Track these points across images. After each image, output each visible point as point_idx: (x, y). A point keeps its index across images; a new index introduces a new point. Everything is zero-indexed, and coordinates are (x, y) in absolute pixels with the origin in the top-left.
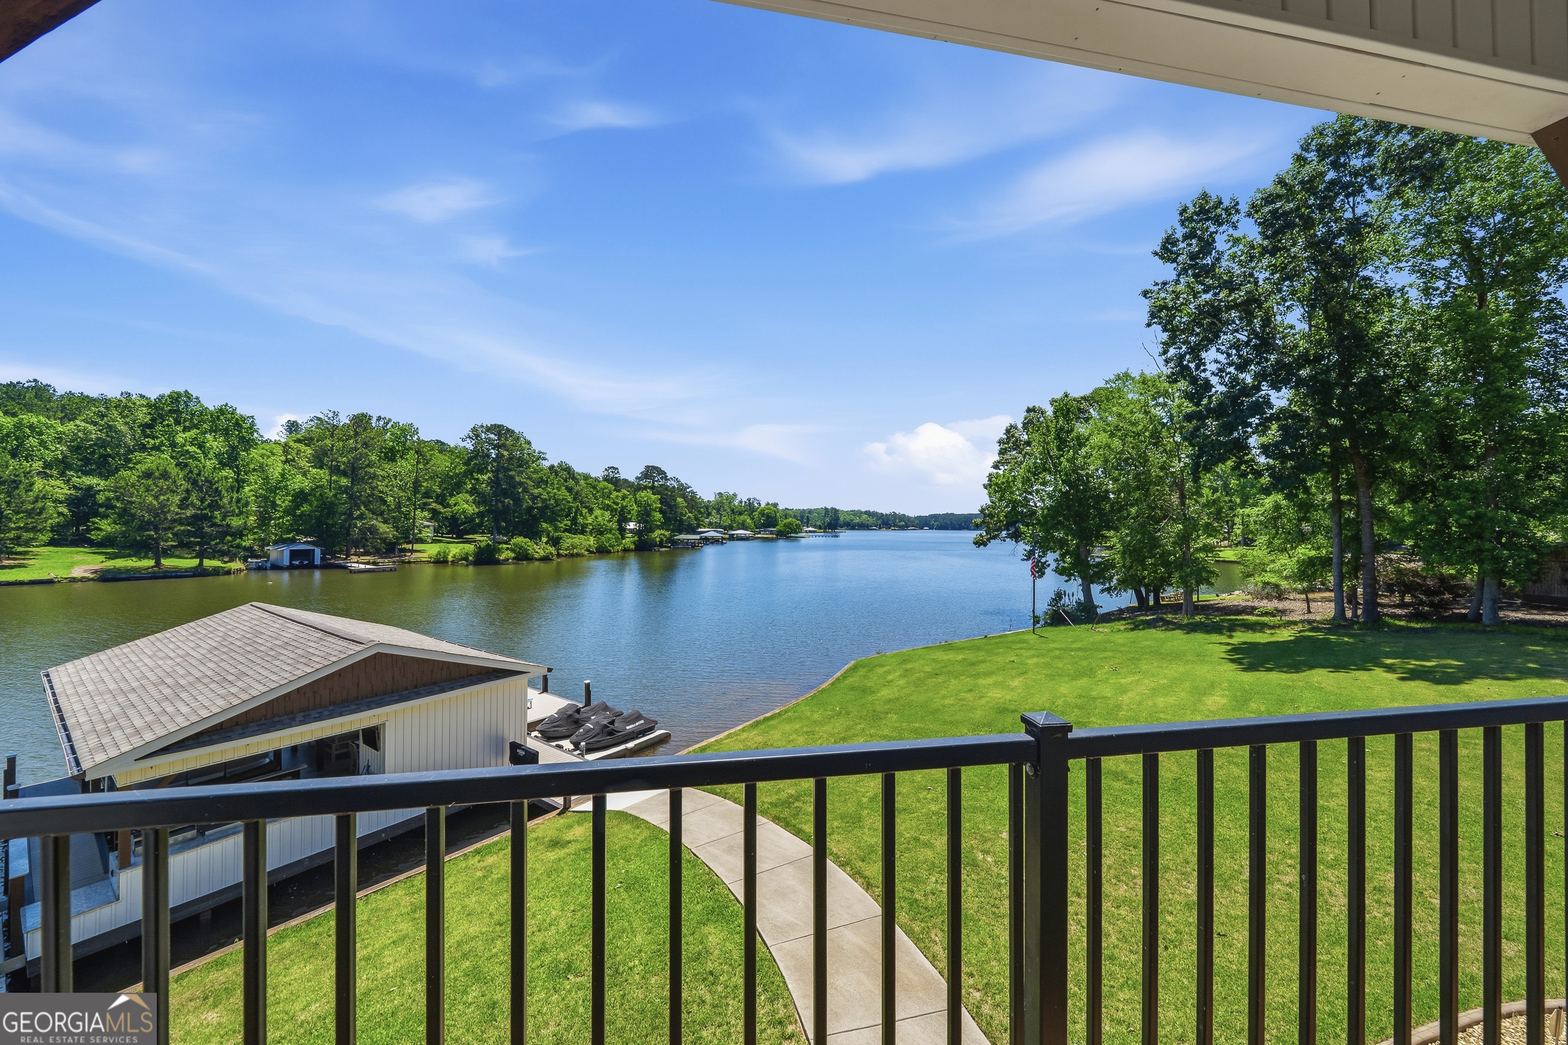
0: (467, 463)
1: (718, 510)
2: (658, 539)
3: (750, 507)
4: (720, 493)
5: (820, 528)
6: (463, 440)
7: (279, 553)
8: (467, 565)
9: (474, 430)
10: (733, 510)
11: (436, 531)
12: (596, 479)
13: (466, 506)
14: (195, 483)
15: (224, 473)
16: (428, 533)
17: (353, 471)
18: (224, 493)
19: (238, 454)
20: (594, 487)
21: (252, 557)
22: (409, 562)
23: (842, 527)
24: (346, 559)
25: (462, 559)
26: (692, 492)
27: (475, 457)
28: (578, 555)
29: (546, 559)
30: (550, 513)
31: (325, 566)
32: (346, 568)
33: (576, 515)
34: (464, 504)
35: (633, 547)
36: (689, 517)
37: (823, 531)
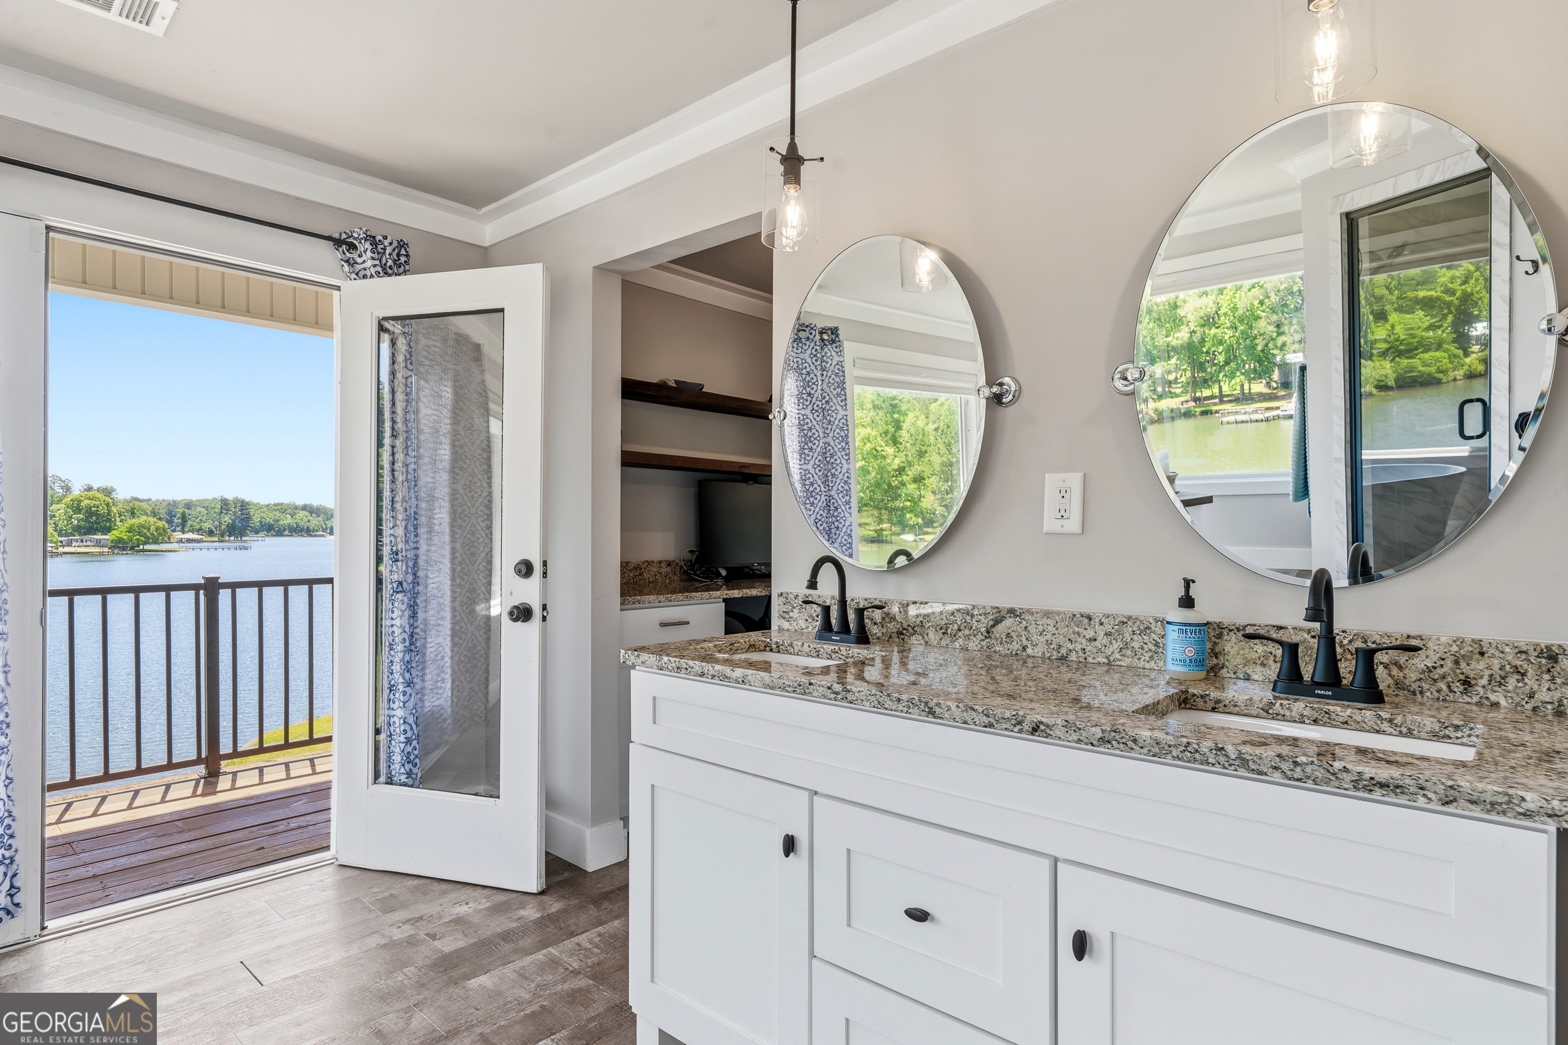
23: (256, 531)
37: (216, 539)
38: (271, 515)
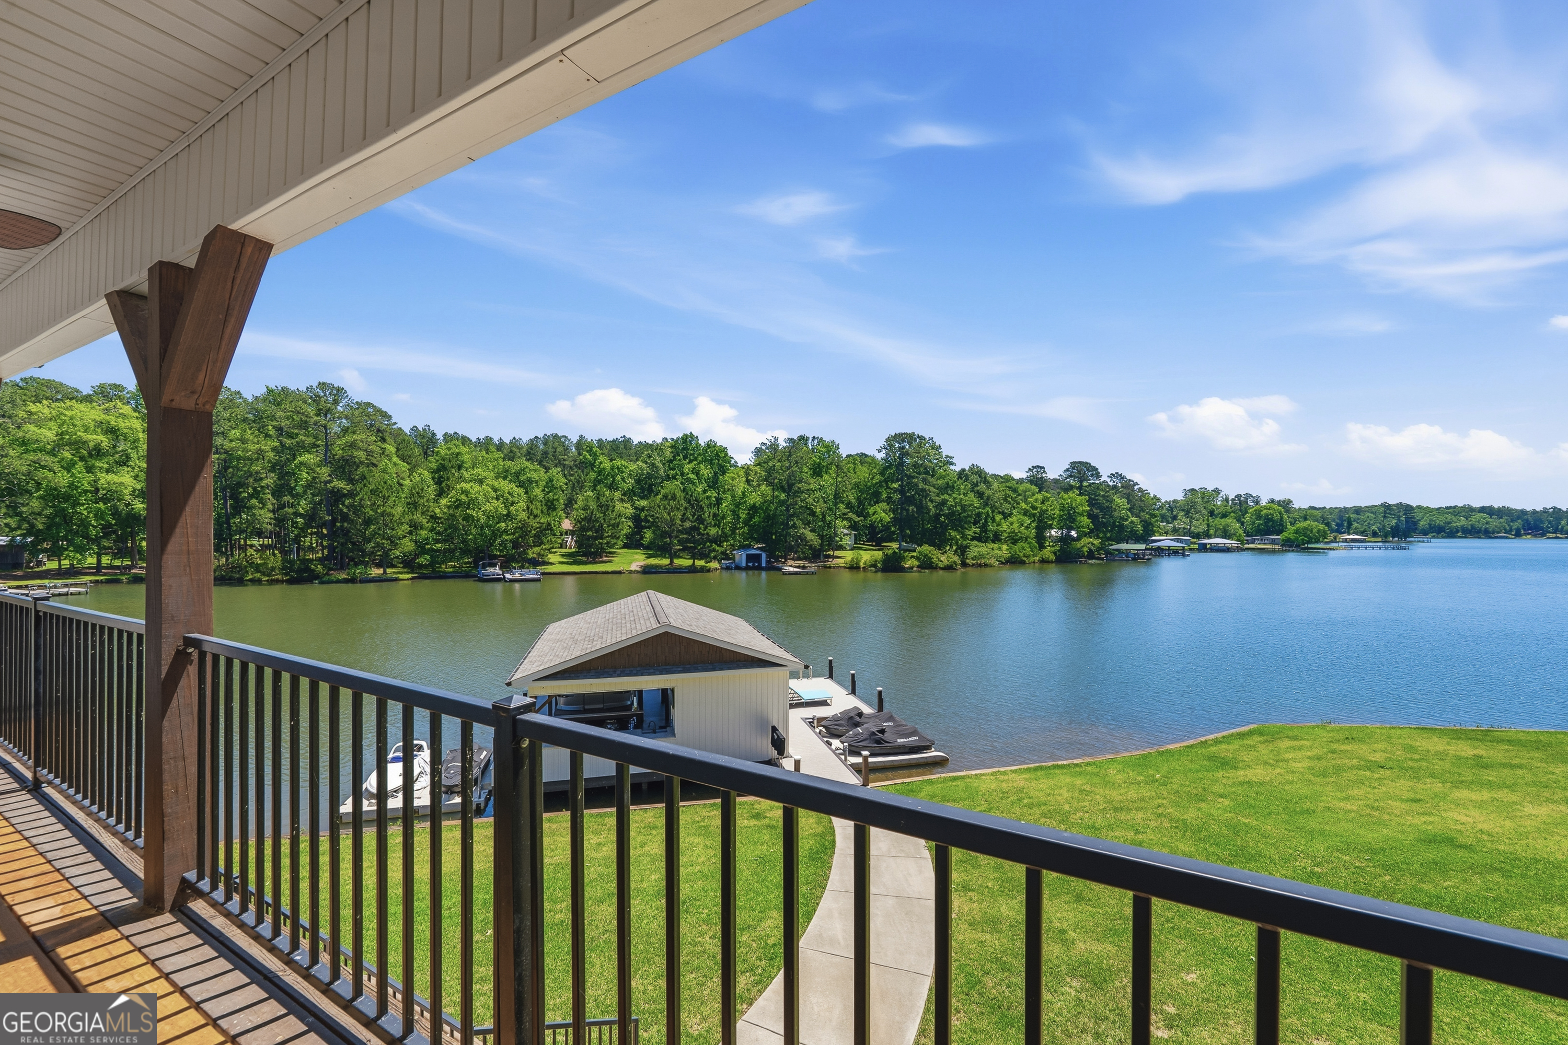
0: (882, 474)
1: (1187, 513)
2: (1085, 549)
3: (1241, 505)
4: (1193, 490)
5: (1375, 534)
6: (879, 451)
7: (741, 557)
8: (876, 572)
9: (888, 440)
10: (1212, 513)
11: (857, 538)
12: (1021, 481)
13: (883, 514)
14: (689, 502)
15: (709, 494)
16: (848, 541)
17: (788, 487)
18: (706, 509)
19: (718, 478)
20: (1015, 490)
21: (724, 559)
22: (830, 567)
23: (1425, 533)
24: (784, 563)
25: (872, 566)
26: (1140, 490)
27: (890, 467)
28: (986, 565)
29: (950, 568)
30: (958, 520)
31: (770, 568)
32: (780, 569)
33: (986, 521)
34: (881, 513)
35: (1053, 557)
36: (1132, 522)
37: (1380, 540)
38: (1442, 518)
